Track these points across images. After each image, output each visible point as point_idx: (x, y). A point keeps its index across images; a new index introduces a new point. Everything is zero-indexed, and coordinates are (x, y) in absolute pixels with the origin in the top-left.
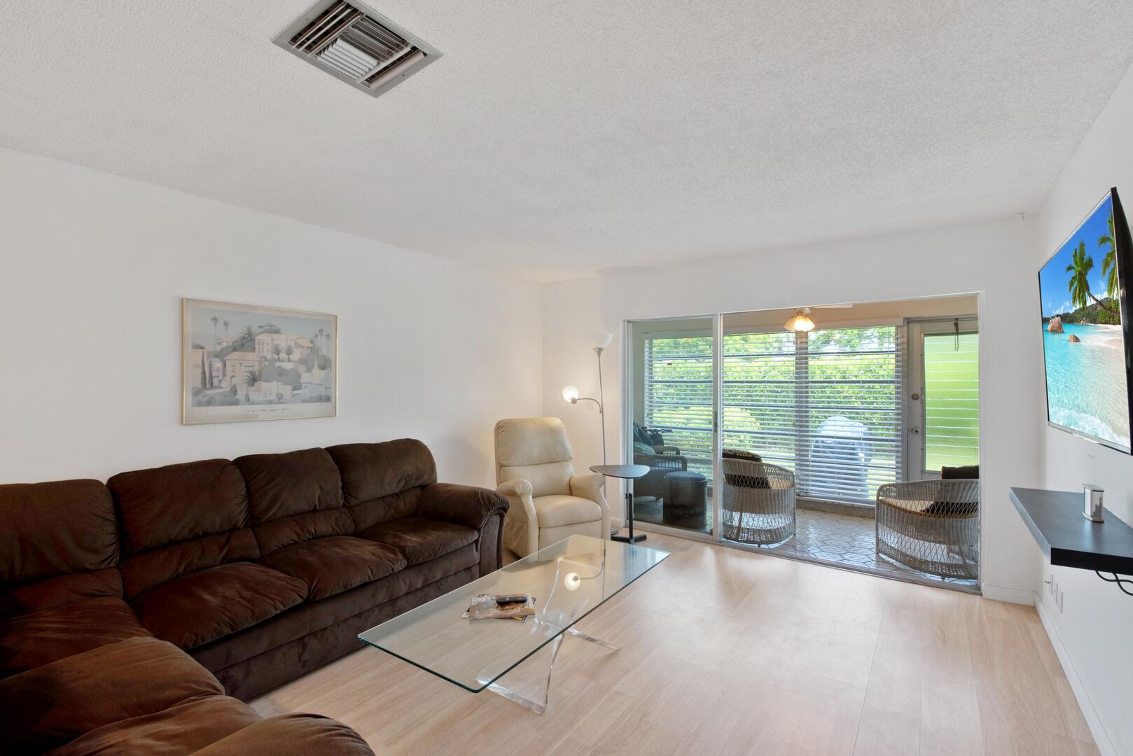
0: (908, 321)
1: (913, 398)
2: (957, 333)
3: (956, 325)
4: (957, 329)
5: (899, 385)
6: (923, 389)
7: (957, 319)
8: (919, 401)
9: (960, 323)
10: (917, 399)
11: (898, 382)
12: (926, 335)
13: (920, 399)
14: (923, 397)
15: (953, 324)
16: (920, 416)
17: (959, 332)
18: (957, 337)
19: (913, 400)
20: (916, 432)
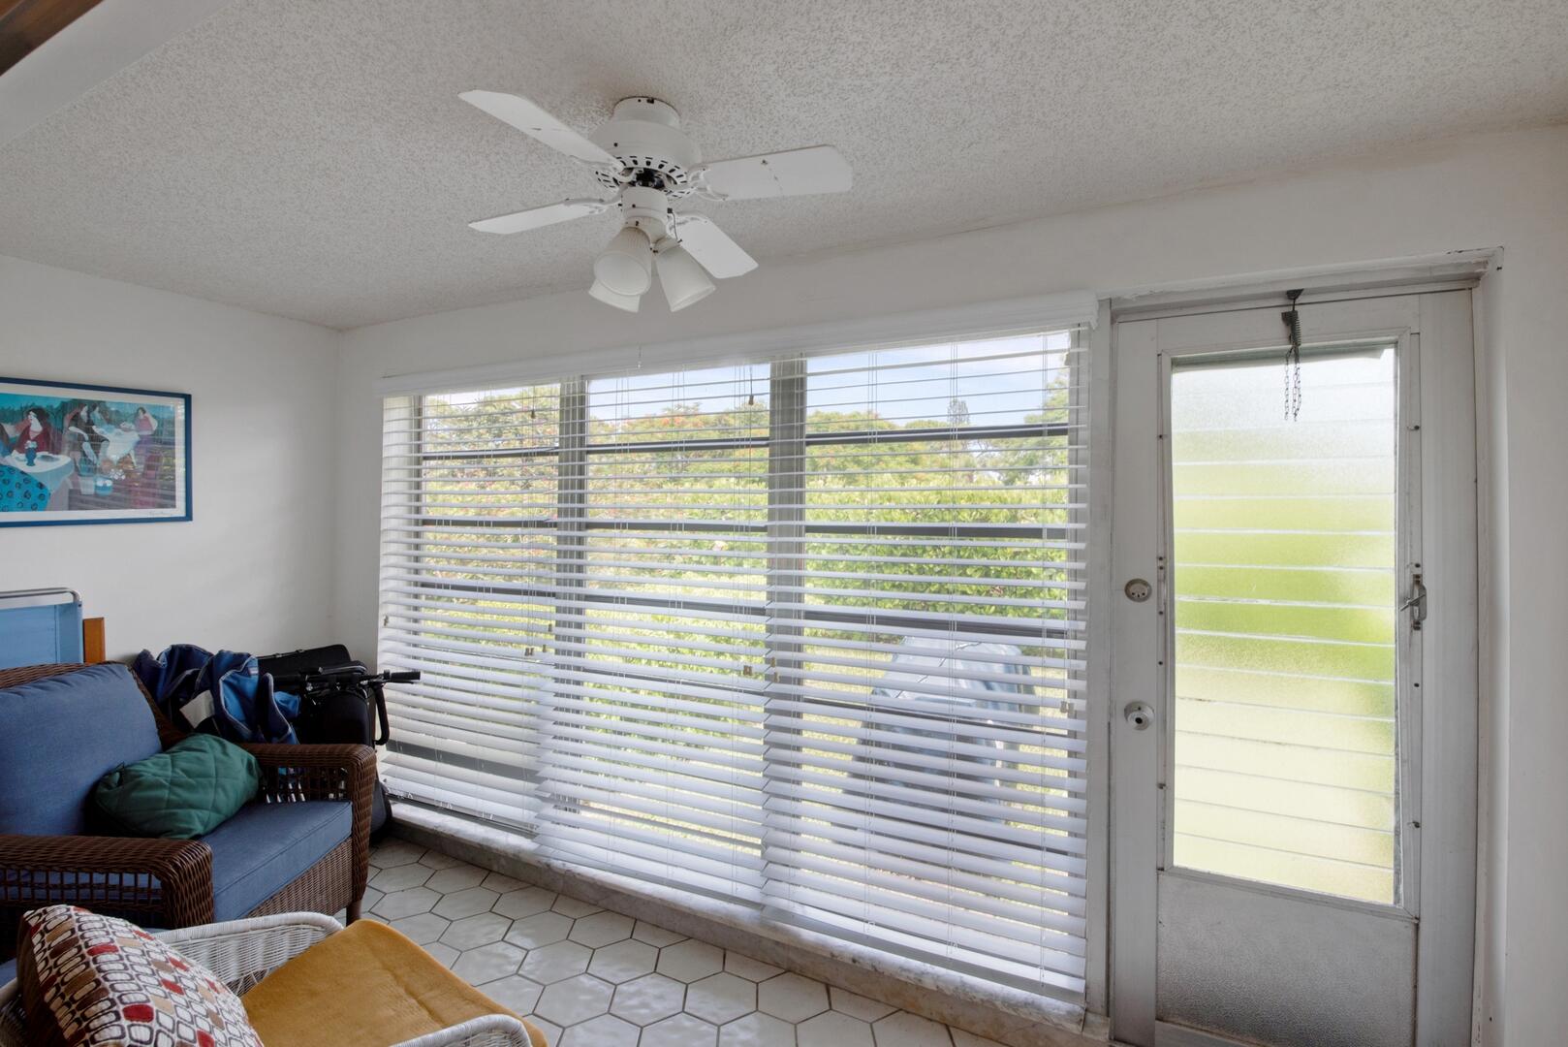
0: (1118, 313)
1: (1130, 596)
3: (1290, 319)
4: (1294, 337)
5: (1081, 546)
6: (1164, 563)
7: (1293, 295)
8: (1150, 607)
9: (1304, 314)
10: (1143, 598)
11: (1076, 536)
12: (1180, 364)
13: (1152, 600)
14: (1164, 591)
15: (1277, 313)
16: (1156, 663)
17: (1303, 345)
18: (1292, 367)
19: (1130, 603)
20: (1139, 721)
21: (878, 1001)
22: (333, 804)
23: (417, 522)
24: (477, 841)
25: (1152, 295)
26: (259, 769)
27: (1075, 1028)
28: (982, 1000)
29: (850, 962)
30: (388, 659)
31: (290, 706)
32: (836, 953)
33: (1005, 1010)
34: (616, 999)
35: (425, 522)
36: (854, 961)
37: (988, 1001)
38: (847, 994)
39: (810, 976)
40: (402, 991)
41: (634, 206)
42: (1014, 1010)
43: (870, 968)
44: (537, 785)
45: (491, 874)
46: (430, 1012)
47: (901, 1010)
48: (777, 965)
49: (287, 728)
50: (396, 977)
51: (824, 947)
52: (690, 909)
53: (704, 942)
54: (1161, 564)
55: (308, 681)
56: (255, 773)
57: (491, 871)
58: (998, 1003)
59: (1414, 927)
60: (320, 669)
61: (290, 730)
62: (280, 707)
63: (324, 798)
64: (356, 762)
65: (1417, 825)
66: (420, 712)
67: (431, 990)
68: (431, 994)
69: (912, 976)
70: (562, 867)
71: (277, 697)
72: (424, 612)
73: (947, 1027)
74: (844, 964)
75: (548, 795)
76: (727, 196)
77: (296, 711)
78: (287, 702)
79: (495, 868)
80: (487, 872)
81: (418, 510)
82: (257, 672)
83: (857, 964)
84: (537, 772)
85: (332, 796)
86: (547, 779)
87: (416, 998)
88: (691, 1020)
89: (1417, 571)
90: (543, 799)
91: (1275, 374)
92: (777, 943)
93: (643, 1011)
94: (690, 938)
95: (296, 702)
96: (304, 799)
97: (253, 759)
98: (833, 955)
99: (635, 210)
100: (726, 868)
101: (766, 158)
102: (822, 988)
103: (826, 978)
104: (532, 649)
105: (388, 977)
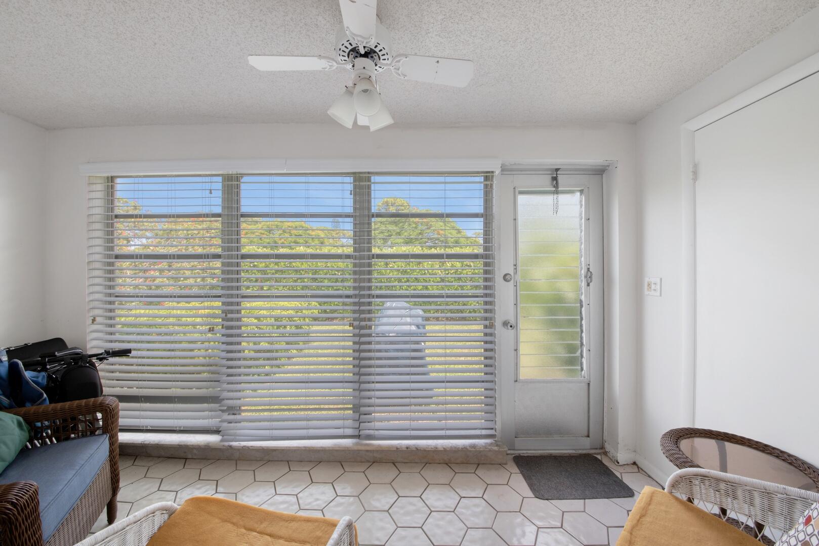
1: (505, 280)
2: (557, 192)
3: (555, 179)
4: (556, 186)
7: (557, 170)
8: (512, 283)
9: (560, 178)
10: (509, 280)
12: (521, 193)
13: (512, 281)
14: (516, 277)
15: (549, 177)
16: (513, 304)
17: (559, 189)
18: (555, 196)
19: (505, 282)
20: (511, 326)
21: (417, 463)
22: (75, 441)
23: (109, 256)
24: (177, 444)
25: (515, 164)
26: (27, 425)
27: (496, 448)
28: (462, 448)
29: (406, 449)
30: (94, 345)
31: (40, 380)
32: (399, 447)
33: (471, 450)
34: (301, 501)
35: (117, 257)
36: (407, 448)
37: (464, 448)
38: (403, 464)
39: (384, 461)
40: (243, 530)
41: (364, 68)
42: (474, 448)
43: (414, 449)
44: (219, 405)
45: (188, 460)
46: (270, 535)
47: (427, 463)
48: (368, 461)
49: (42, 395)
50: (234, 524)
51: (392, 446)
52: (322, 447)
53: (329, 462)
54: (515, 267)
55: (48, 362)
56: (25, 428)
57: (186, 459)
58: (468, 447)
59: (587, 384)
60: (56, 353)
61: (45, 395)
62: (33, 381)
63: (68, 438)
64: (109, 407)
65: (589, 351)
66: (117, 374)
67: (261, 523)
68: (262, 526)
69: (432, 447)
70: (239, 445)
71: (28, 374)
72: (118, 312)
73: (447, 464)
74: (402, 451)
75: (225, 408)
76: (406, 76)
77: (45, 382)
78: (37, 377)
79: (190, 456)
80: (185, 460)
81: (112, 249)
82: (7, 359)
83: (409, 449)
84: (220, 397)
85: (73, 436)
86: (224, 399)
87: (256, 532)
88: (344, 498)
89: (588, 267)
90: (223, 411)
91: (549, 199)
92: (367, 451)
93: (318, 502)
94: (320, 462)
95: (44, 376)
96: (56, 442)
97: (21, 419)
98: (397, 448)
99: (364, 70)
100: (340, 423)
101: (439, 59)
102: (392, 465)
103: (392, 460)
104: (213, 328)
105: (230, 526)
